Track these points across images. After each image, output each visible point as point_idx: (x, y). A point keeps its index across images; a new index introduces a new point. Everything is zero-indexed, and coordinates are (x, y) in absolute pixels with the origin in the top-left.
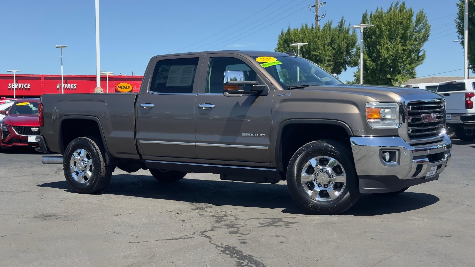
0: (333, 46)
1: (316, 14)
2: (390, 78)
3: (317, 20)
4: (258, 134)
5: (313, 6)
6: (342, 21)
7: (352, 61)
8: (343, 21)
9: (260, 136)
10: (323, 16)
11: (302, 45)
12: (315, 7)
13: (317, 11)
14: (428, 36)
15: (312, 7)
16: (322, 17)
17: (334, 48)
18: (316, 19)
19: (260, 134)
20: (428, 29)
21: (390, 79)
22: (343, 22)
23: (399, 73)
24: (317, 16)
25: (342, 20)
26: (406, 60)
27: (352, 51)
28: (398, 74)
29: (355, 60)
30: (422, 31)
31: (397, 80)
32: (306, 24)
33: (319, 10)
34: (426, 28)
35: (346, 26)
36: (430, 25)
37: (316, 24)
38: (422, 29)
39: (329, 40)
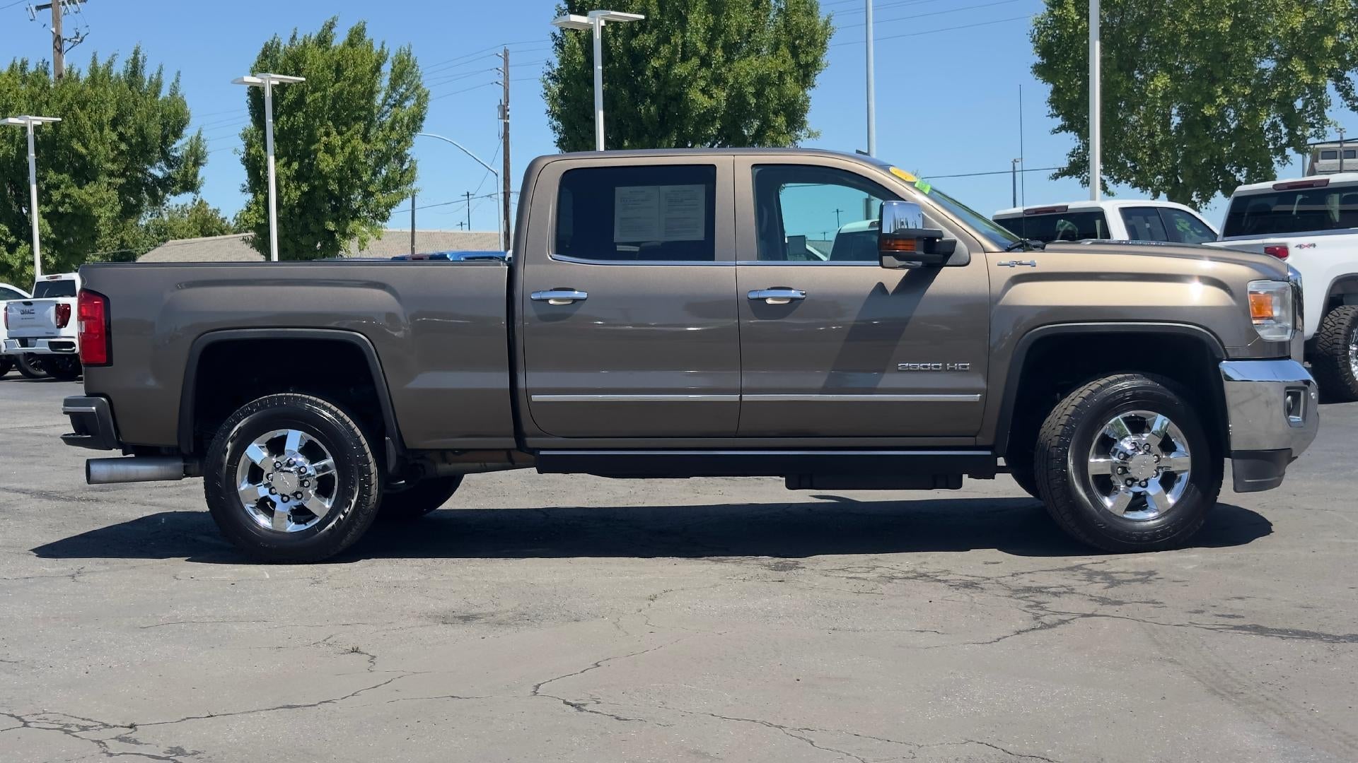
0: (120, 129)
1: (54, 30)
2: (334, 229)
3: (60, 51)
4: (948, 365)
5: (39, 5)
6: (135, 60)
7: (178, 177)
8: (140, 57)
9: (956, 368)
10: (79, 39)
11: (40, 123)
12: (50, 9)
13: (56, 21)
14: (422, 119)
15: (39, 8)
16: (74, 40)
17: (122, 137)
18: (55, 47)
19: (956, 365)
20: (422, 101)
21: (332, 233)
22: (140, 59)
23: (355, 215)
24: (58, 39)
25: (136, 53)
26: (371, 182)
27: (174, 146)
28: (353, 219)
29: (186, 173)
30: (407, 104)
31: (353, 235)
32: (22, 61)
33: (63, 19)
34: (419, 97)
35: (148, 73)
36: (427, 90)
37: (58, 63)
38: (407, 98)
39: (111, 113)
